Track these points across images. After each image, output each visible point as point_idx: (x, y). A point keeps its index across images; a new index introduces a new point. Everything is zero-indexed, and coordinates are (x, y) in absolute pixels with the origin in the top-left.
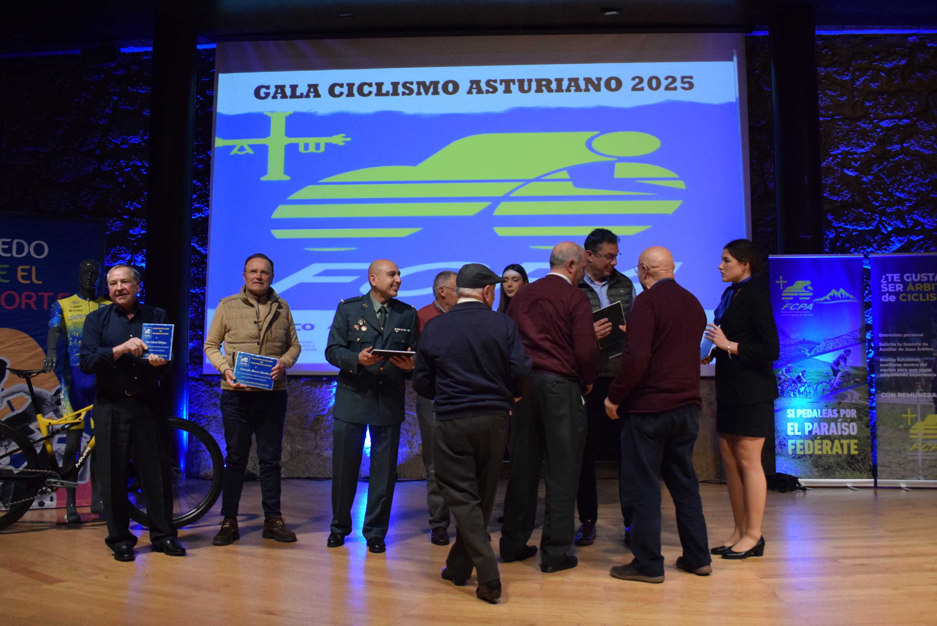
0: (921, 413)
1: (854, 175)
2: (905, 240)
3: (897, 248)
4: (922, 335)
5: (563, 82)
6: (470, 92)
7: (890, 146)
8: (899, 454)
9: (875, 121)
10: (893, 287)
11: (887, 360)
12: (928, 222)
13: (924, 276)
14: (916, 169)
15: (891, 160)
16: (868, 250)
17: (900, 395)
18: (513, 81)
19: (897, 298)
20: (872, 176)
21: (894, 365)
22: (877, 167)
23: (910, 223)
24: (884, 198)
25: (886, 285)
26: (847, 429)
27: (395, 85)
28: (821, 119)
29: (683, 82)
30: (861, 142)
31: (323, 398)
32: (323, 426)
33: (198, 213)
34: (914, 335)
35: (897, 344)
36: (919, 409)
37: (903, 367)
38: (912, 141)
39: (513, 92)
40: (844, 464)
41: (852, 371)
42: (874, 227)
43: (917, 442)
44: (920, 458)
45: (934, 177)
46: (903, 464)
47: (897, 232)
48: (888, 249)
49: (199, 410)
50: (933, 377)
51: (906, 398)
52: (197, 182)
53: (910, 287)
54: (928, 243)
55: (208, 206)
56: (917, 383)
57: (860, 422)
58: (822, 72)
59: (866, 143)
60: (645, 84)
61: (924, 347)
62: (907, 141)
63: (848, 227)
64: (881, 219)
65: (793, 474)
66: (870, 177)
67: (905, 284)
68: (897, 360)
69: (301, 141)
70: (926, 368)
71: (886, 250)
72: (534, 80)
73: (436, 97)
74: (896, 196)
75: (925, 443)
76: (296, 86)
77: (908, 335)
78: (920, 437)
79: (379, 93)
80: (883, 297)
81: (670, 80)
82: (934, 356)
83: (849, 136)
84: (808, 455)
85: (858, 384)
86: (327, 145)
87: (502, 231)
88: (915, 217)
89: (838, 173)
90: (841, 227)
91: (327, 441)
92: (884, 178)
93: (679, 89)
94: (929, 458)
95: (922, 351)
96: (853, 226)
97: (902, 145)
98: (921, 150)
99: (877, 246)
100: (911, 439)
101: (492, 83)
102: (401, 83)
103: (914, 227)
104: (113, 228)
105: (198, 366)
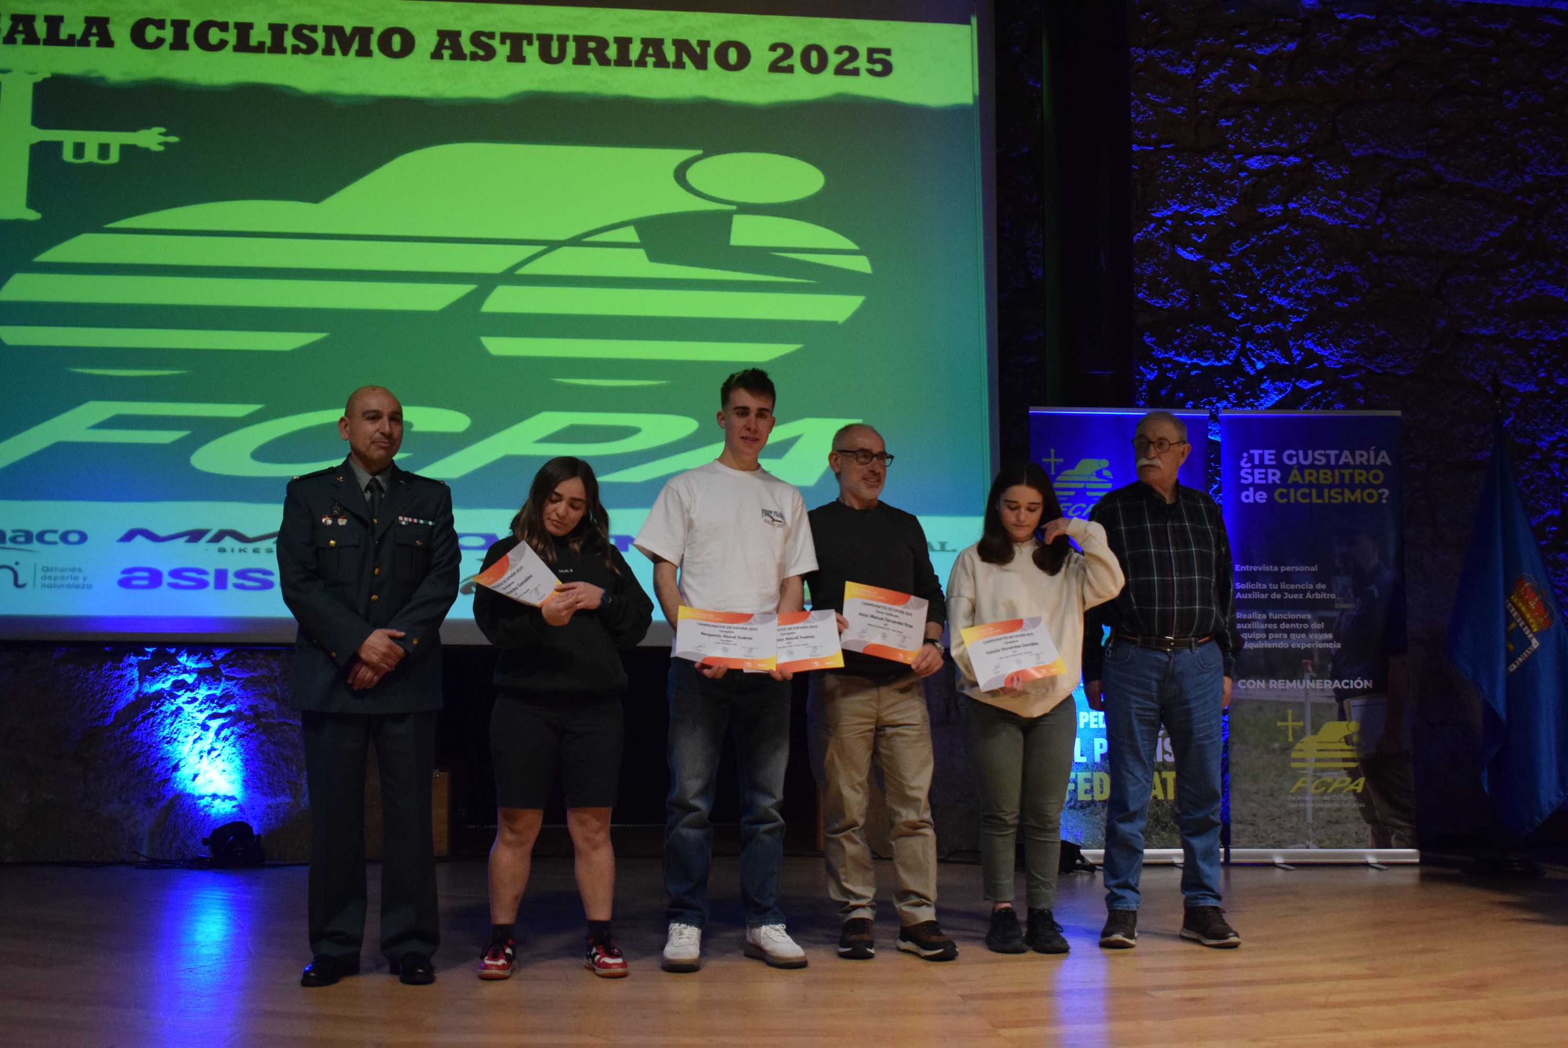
0: (1312, 717)
1: (1195, 260)
2: (1289, 389)
3: (1273, 402)
4: (1314, 569)
5: (630, 46)
6: (437, 55)
7: (1264, 207)
8: (1270, 798)
9: (1236, 157)
10: (1263, 476)
11: (1250, 617)
12: (1331, 354)
13: (1320, 455)
14: (1310, 252)
15: (1265, 233)
16: (1219, 405)
17: (1273, 683)
18: (529, 38)
19: (1270, 498)
20: (1228, 262)
21: (1263, 626)
22: (1239, 245)
23: (1297, 356)
24: (1251, 305)
25: (1250, 471)
27: (277, 30)
28: (1135, 147)
29: (871, 60)
30: (1210, 197)
31: (103, 690)
34: (1302, 569)
35: (1268, 586)
36: (1308, 714)
37: (1279, 631)
38: (1304, 198)
39: (528, 58)
40: (1167, 819)
42: (1230, 361)
43: (1304, 775)
44: (1309, 806)
45: (1342, 270)
46: (1279, 818)
47: (1274, 372)
48: (1256, 404)
50: (1334, 649)
51: (1283, 690)
53: (1294, 476)
54: (1331, 395)
56: (1304, 661)
58: (1139, 56)
59: (1218, 199)
60: (796, 60)
61: (1319, 591)
62: (1295, 199)
63: (1181, 360)
64: (1243, 346)
65: (1071, 840)
66: (1225, 265)
67: (1286, 470)
68: (1268, 617)
69: (68, 138)
70: (1321, 631)
71: (1252, 405)
72: (571, 38)
74: (1272, 302)
75: (1320, 777)
76: (60, 19)
77: (1288, 569)
78: (1311, 765)
79: (243, 45)
80: (1244, 493)
81: (846, 54)
82: (1337, 610)
83: (1187, 184)
84: (1100, 801)
86: (126, 150)
87: (497, 346)
88: (1309, 345)
89: (1166, 254)
90: (1169, 360)
92: (1250, 268)
94: (1327, 805)
95: (1315, 599)
96: (1192, 360)
97: (1285, 204)
98: (1321, 216)
99: (1236, 396)
100: (1295, 770)
101: (484, 39)
102: (291, 27)
103: (1305, 362)
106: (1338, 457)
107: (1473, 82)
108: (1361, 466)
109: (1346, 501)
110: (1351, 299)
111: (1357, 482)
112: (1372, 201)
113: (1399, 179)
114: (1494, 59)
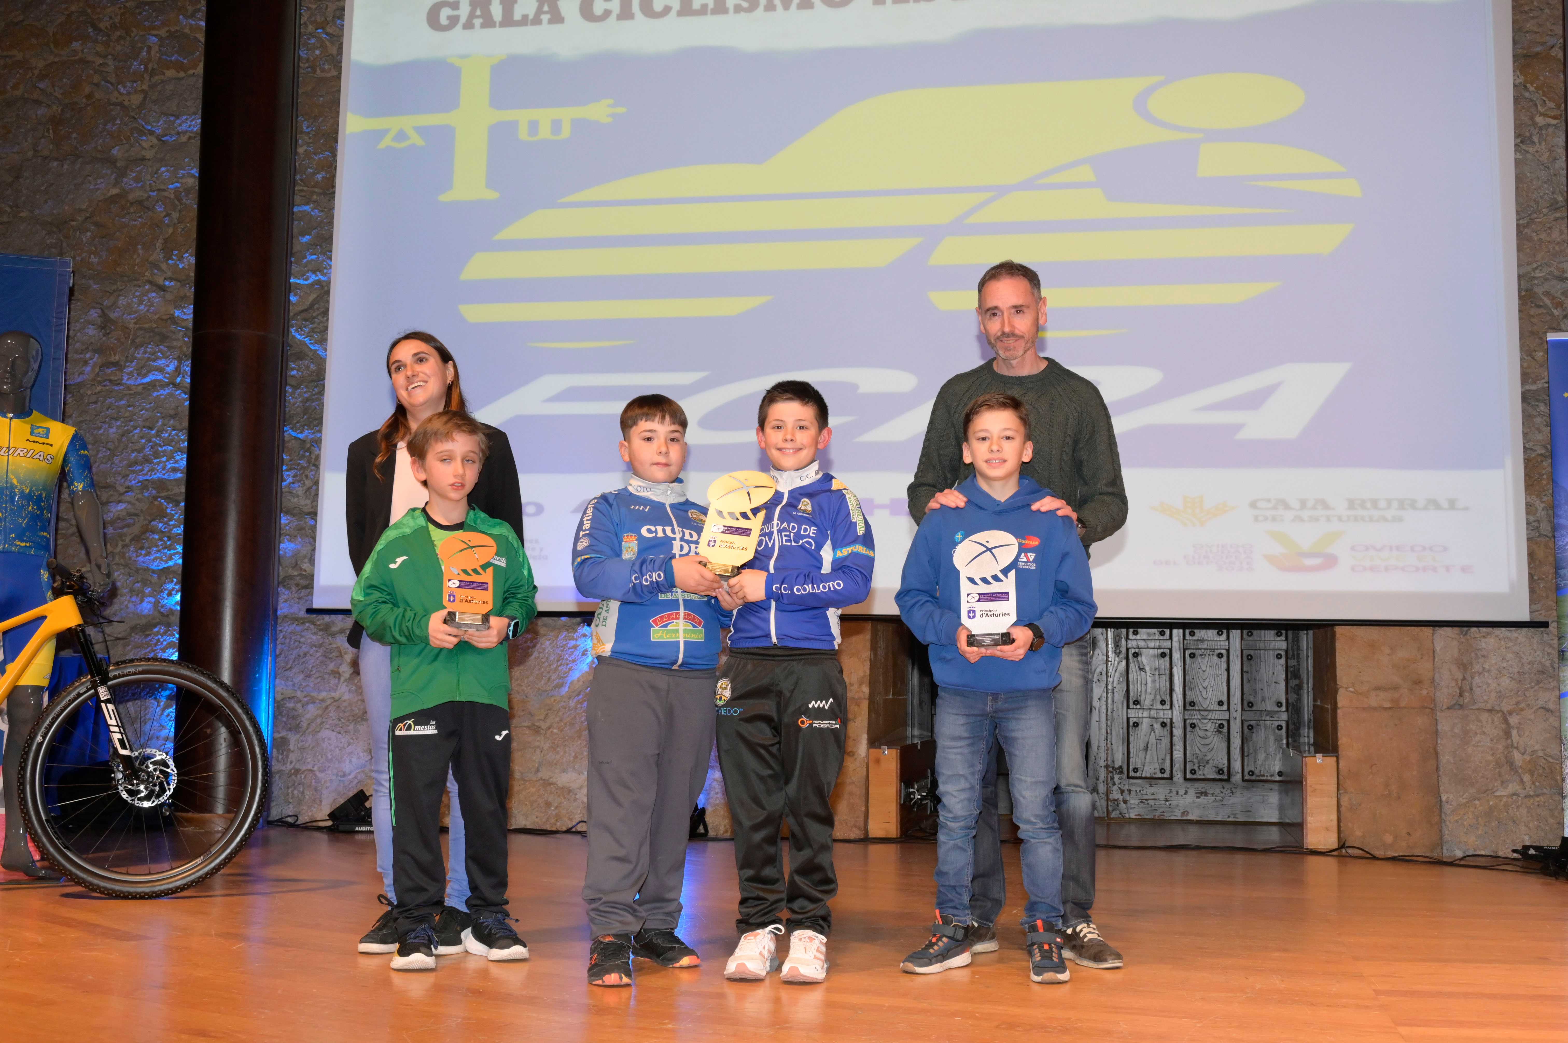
6: (879, 1)
32: (557, 719)
33: (314, 272)
49: (304, 684)
52: (315, 209)
55: (330, 258)
69: (523, 116)
73: (806, 13)
79: (686, 10)
86: (576, 123)
87: (943, 300)
91: (565, 752)
104: (142, 307)
105: (304, 592)
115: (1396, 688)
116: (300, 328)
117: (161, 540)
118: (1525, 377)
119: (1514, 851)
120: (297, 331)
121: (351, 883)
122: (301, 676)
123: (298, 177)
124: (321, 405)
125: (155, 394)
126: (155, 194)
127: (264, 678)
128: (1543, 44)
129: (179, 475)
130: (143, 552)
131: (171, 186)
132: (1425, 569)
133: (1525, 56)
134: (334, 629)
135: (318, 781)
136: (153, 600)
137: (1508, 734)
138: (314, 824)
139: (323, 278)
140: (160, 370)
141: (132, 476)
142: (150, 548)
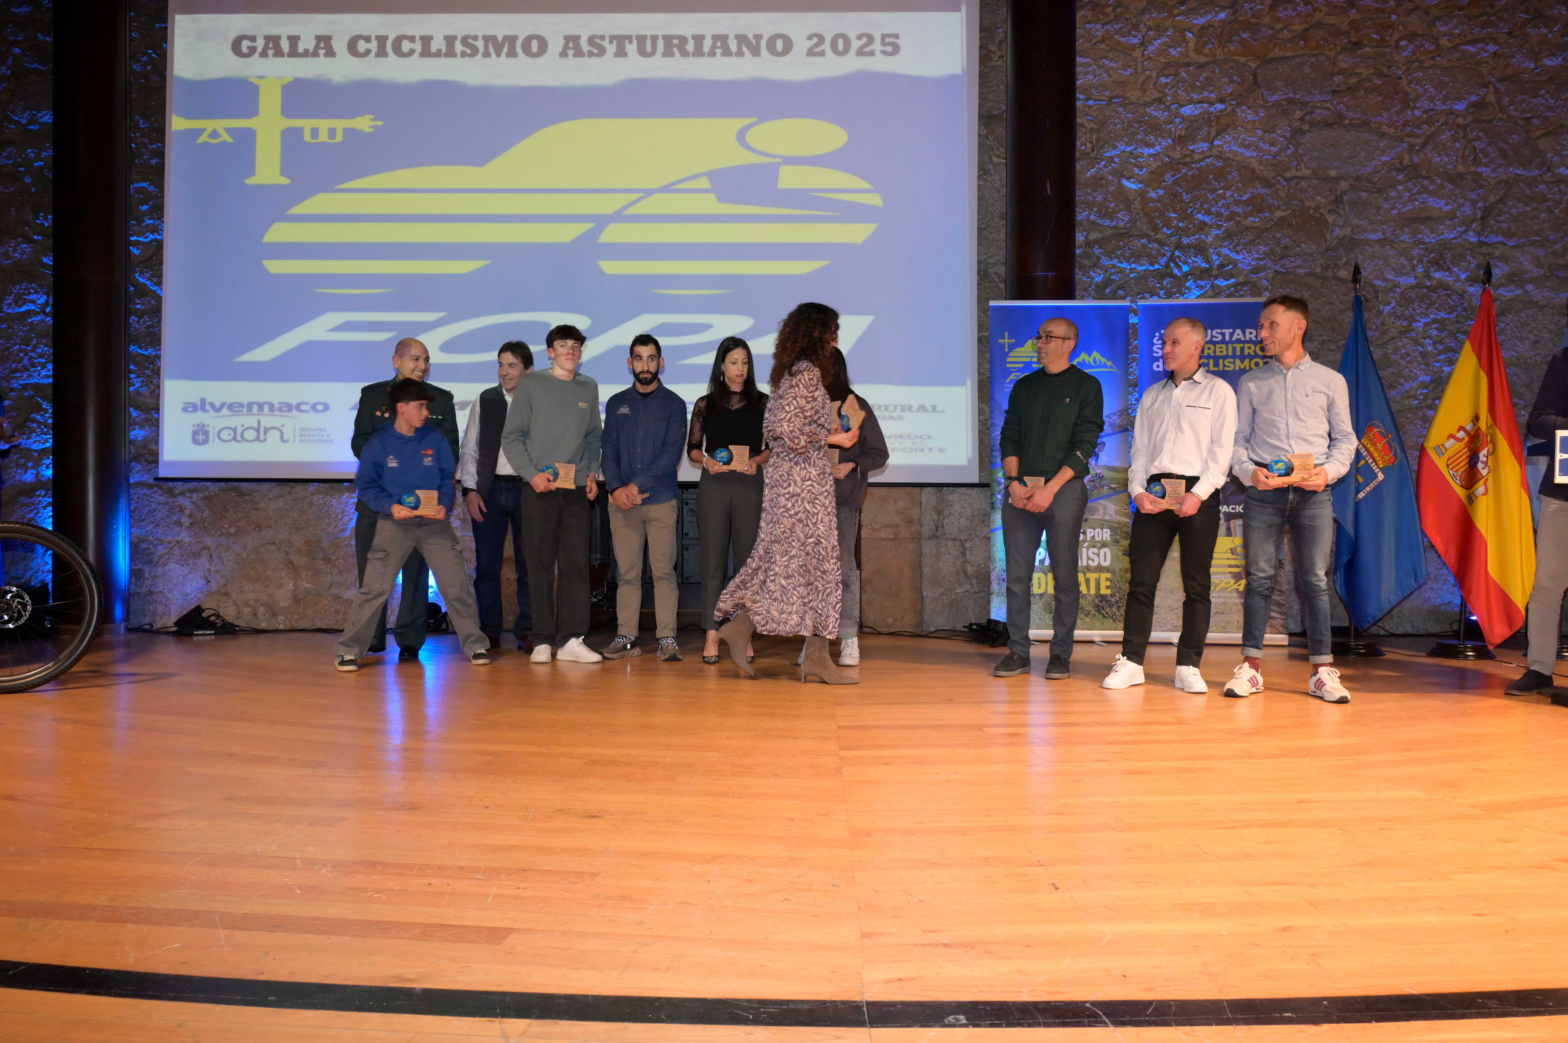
1: (1136, 188)
2: (1209, 286)
3: (1195, 296)
5: (704, 41)
6: (563, 54)
7: (1194, 145)
9: (1173, 107)
12: (1244, 258)
13: (1218, 333)
14: (1230, 180)
15: (1193, 165)
18: (629, 38)
20: (1163, 189)
22: (1172, 176)
23: (1216, 260)
24: (1180, 222)
26: (1095, 557)
27: (450, 40)
29: (883, 43)
30: (1150, 139)
31: (342, 513)
32: (343, 553)
33: (152, 233)
38: (1227, 137)
39: (629, 54)
40: (1090, 608)
41: (1107, 474)
42: (1161, 266)
45: (1256, 193)
47: (1197, 273)
48: (1182, 296)
49: (154, 531)
52: (149, 185)
54: (1242, 290)
55: (163, 222)
57: (1116, 548)
58: (1097, 30)
59: (1157, 140)
60: (827, 46)
62: (1219, 137)
63: (1123, 266)
64: (1173, 254)
66: (1161, 192)
69: (307, 124)
72: (660, 37)
73: (512, 60)
74: (1197, 219)
76: (298, 38)
79: (426, 53)
80: (1155, 365)
81: (865, 40)
83: (1133, 130)
85: (1115, 492)
86: (346, 131)
87: (611, 267)
88: (1225, 251)
89: (1114, 185)
90: (1113, 266)
91: (349, 576)
92: (1181, 193)
93: (878, 54)
96: (1129, 264)
98: (1240, 151)
99: (1165, 294)
101: (597, 40)
102: (459, 38)
103: (1222, 266)
104: (16, 255)
105: (153, 465)
106: (1231, 335)
107: (1374, 36)
108: (1250, 341)
109: (1237, 368)
110: (1261, 215)
111: (1246, 353)
112: (1284, 137)
113: (1307, 118)
114: (1394, 17)
115: (897, 526)
116: (142, 274)
117: (39, 427)
118: (980, 327)
119: (964, 627)
120: (140, 276)
121: (174, 675)
122: (152, 526)
123: (137, 161)
124: (160, 330)
125: (30, 320)
126: (22, 169)
127: (121, 528)
128: (999, 109)
129: (51, 380)
130: (25, 437)
131: (36, 164)
132: (916, 450)
133: (988, 117)
134: (176, 492)
135: (168, 599)
136: (35, 472)
137: (964, 554)
138: (166, 630)
139: (159, 237)
140: (33, 302)
141: (13, 381)
142: (31, 433)
